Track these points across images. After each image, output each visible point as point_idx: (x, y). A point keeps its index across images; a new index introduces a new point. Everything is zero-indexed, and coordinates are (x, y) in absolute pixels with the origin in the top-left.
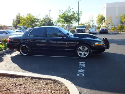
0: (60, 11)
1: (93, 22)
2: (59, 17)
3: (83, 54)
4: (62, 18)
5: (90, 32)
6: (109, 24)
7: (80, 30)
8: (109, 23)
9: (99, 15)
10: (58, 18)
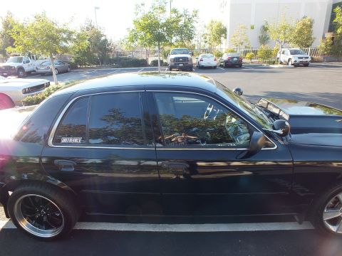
0: (137, 7)
1: (205, 38)
2: (133, 27)
4: (143, 29)
5: (203, 63)
6: (242, 44)
7: (181, 60)
8: (242, 41)
9: (212, 22)
10: (131, 30)
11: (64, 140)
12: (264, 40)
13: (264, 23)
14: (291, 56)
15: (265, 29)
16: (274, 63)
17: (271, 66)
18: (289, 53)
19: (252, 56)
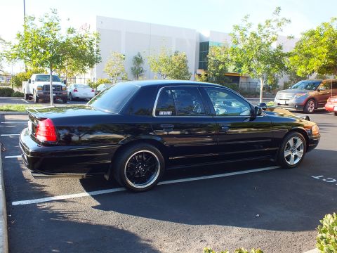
3: (293, 156)
8: (118, 71)
11: (161, 113)
12: (137, 72)
13: (136, 54)
15: (138, 60)
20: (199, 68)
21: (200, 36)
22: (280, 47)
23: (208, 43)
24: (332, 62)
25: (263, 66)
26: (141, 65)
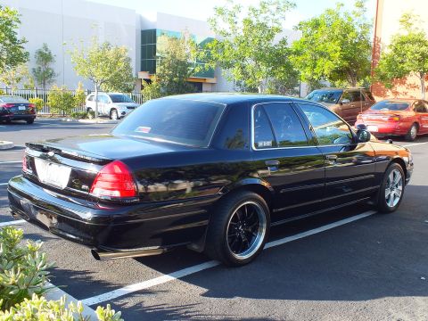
3: (392, 195)
11: (260, 144)
12: (44, 77)
13: (40, 47)
14: (115, 105)
16: (84, 116)
17: (81, 121)
18: (110, 100)
19: (39, 104)
20: (142, 70)
21: (142, 21)
22: (284, 42)
23: (155, 31)
24: (346, 63)
25: (264, 68)
26: (51, 65)
